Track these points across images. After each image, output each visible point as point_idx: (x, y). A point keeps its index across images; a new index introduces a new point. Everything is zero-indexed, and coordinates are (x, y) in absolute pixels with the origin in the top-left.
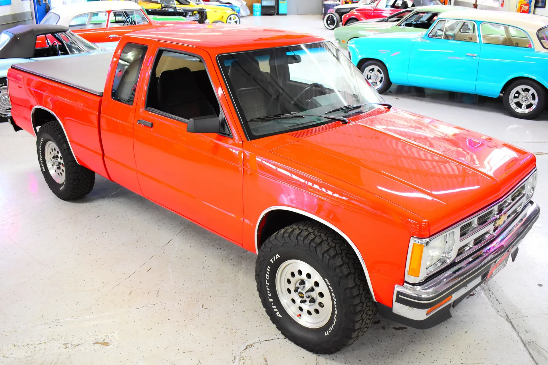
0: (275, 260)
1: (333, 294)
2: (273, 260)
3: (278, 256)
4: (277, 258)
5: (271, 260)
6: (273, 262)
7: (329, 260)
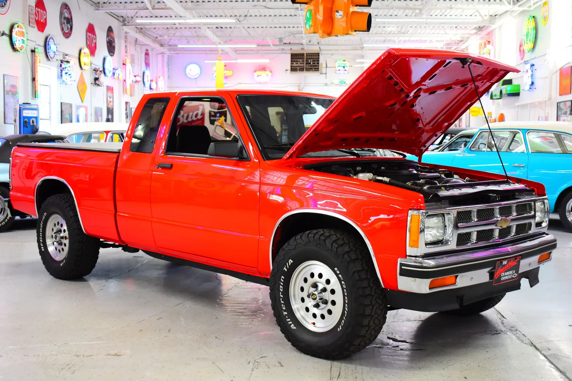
0: (288, 267)
1: (343, 282)
2: (286, 268)
3: (290, 262)
4: (290, 264)
5: (285, 269)
6: (286, 270)
7: (337, 248)
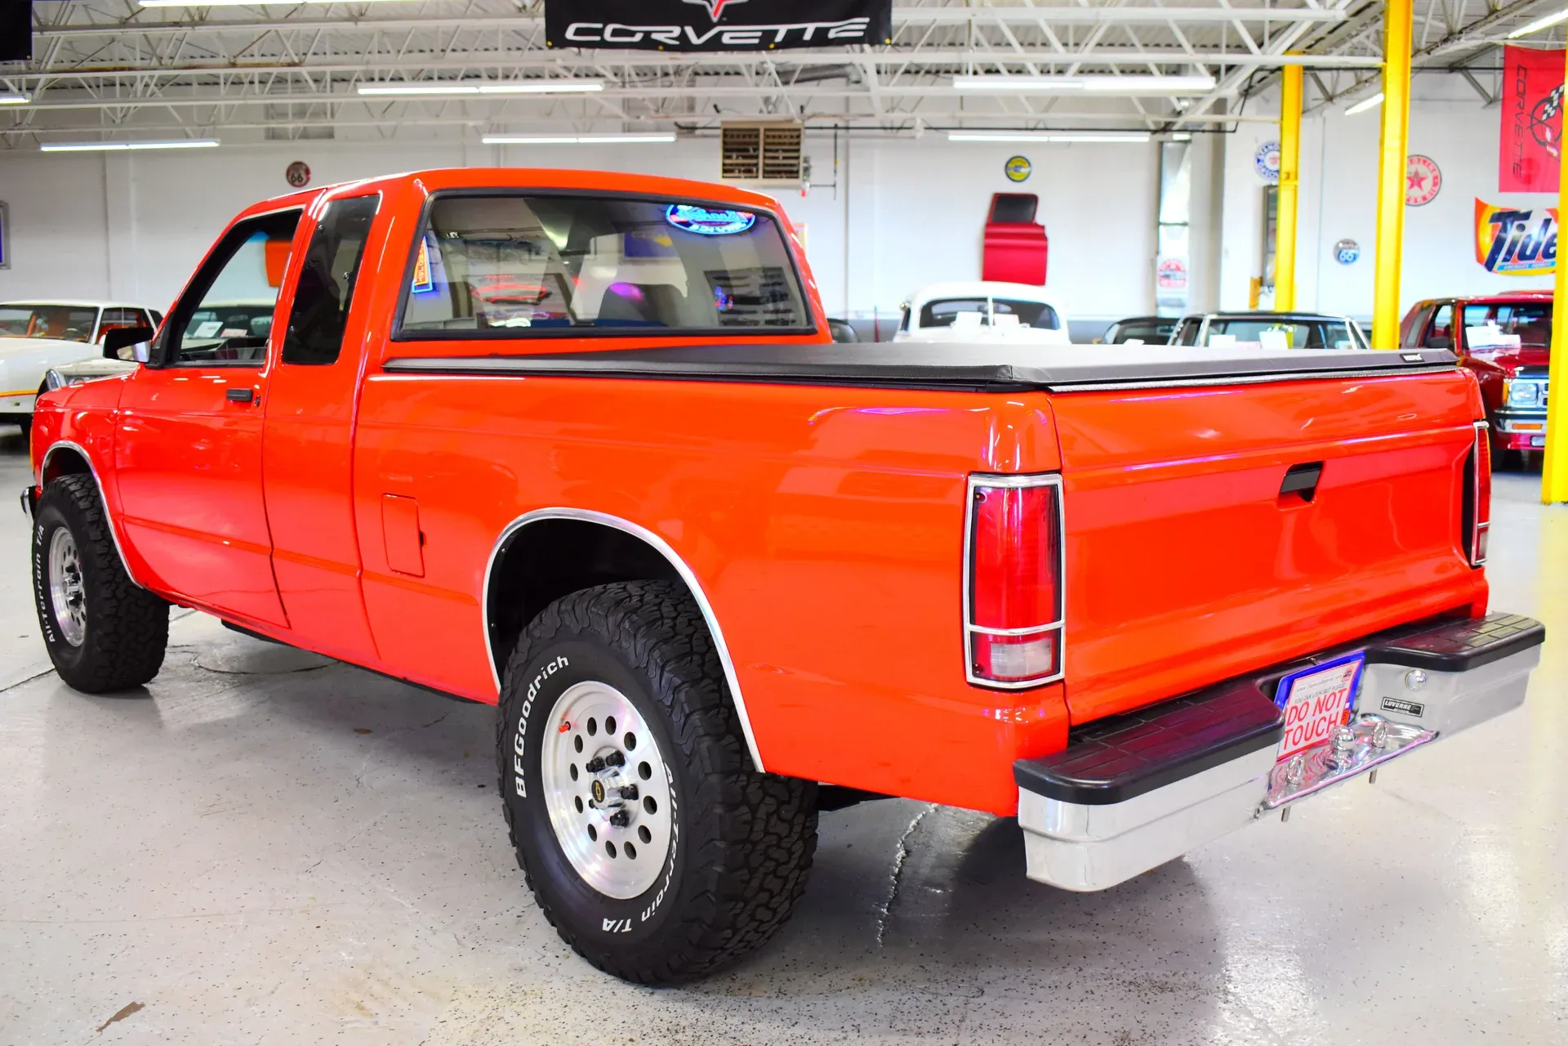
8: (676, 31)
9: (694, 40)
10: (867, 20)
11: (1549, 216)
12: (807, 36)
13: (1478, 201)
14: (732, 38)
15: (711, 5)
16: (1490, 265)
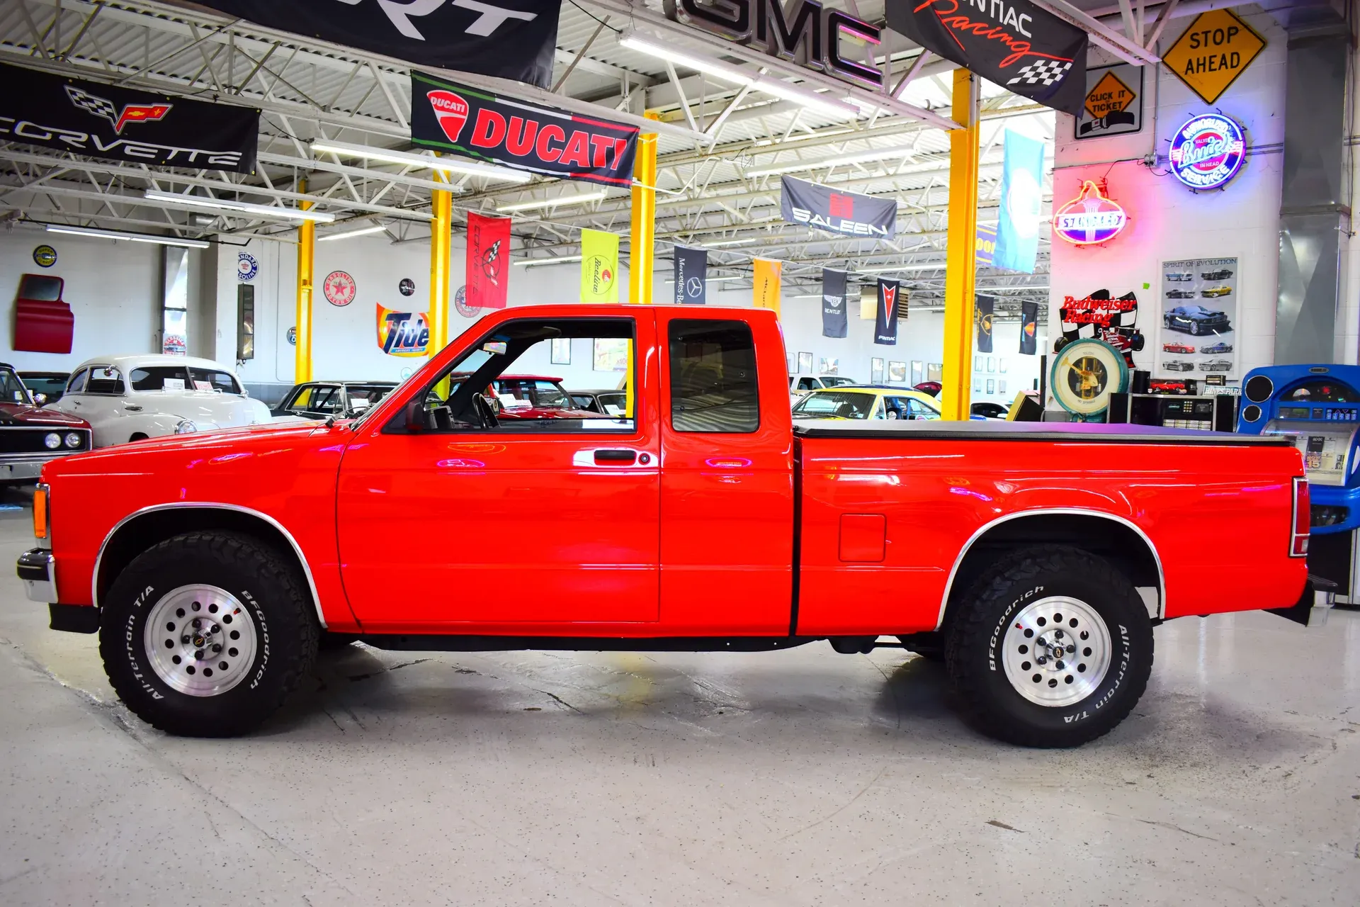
8: (84, 137)
9: (100, 147)
10: (240, 154)
11: (421, 318)
12: (192, 159)
13: (378, 305)
14: (132, 151)
15: (115, 121)
16: (386, 350)
